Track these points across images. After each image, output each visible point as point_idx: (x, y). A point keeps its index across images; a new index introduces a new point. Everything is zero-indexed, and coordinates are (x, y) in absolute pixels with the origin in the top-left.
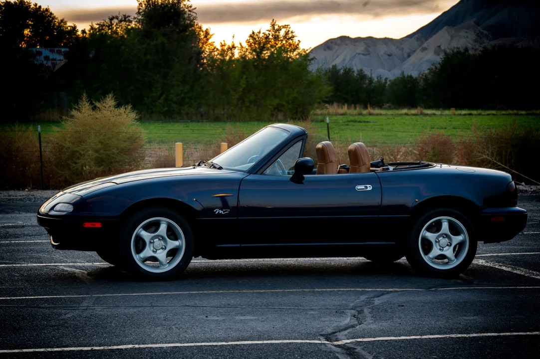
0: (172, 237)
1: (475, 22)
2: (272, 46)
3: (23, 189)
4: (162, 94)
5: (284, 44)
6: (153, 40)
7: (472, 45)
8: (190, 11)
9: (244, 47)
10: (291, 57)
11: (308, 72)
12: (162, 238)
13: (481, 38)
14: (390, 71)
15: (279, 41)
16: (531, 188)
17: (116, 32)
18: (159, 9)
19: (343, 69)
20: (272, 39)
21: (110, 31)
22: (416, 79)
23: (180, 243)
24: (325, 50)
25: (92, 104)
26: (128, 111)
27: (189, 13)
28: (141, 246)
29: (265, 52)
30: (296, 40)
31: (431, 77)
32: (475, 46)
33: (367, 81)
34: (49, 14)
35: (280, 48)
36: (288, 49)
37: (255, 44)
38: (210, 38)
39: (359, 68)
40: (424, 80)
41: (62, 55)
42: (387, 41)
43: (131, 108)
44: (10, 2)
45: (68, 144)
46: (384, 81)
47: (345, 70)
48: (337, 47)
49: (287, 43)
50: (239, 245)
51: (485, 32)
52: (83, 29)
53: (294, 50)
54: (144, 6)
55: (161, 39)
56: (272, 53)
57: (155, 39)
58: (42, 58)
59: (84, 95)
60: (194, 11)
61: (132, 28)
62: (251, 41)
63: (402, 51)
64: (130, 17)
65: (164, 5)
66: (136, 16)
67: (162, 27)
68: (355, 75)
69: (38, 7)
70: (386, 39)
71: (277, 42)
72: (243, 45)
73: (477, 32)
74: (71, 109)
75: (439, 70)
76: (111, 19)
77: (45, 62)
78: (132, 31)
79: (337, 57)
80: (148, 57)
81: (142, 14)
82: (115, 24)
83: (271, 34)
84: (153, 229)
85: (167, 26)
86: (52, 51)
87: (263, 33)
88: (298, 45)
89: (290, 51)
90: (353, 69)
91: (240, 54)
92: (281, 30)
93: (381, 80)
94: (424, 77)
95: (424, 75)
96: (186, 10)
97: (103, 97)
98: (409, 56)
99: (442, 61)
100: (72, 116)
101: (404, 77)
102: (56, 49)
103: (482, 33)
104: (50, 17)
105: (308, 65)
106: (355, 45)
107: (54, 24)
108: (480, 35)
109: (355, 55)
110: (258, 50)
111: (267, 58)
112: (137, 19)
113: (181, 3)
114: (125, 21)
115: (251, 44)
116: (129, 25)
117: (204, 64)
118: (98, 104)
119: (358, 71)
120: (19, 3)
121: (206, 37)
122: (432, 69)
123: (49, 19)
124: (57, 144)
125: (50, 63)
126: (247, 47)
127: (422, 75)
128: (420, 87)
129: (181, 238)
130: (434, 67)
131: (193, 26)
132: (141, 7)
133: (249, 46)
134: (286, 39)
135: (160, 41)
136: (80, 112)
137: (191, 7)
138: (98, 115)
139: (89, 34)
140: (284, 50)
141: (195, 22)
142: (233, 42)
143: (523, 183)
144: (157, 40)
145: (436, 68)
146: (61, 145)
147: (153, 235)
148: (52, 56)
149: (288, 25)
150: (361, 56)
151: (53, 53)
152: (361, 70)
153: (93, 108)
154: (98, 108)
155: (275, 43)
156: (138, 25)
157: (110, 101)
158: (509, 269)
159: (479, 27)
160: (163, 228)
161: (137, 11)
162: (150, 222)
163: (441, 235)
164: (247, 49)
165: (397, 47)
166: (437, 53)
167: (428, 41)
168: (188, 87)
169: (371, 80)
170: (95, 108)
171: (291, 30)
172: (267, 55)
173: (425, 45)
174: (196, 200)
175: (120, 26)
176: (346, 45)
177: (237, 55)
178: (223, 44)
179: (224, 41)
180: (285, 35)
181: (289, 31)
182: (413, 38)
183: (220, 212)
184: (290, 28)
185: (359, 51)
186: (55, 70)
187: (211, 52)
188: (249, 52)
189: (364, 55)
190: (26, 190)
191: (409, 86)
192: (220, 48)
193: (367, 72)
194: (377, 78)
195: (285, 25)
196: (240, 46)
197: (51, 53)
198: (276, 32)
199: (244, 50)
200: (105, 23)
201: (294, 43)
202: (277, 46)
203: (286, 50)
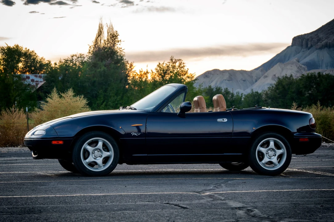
0: (106, 150)
1: (297, 60)
2: (171, 72)
3: (17, 146)
4: (103, 102)
5: (178, 71)
6: (98, 68)
7: (295, 74)
8: (120, 51)
9: (154, 72)
10: (183, 79)
11: (193, 88)
12: (99, 150)
13: (300, 70)
14: (244, 90)
15: (175, 69)
16: (329, 145)
17: (75, 64)
18: (101, 50)
19: (215, 88)
20: (171, 67)
21: (71, 64)
22: (260, 94)
23: (111, 153)
24: (204, 78)
25: (59, 94)
26: (81, 99)
27: (120, 52)
28: (87, 156)
29: (166, 76)
30: (186, 68)
31: (269, 92)
32: (297, 74)
33: (230, 95)
34: (34, 54)
35: (176, 73)
36: (181, 74)
37: (161, 70)
38: (133, 68)
39: (225, 87)
40: (265, 94)
41: (42, 78)
42: (242, 72)
43: (83, 97)
44: (10, 47)
45: (45, 119)
46: (240, 95)
47: (217, 88)
48: (211, 76)
49: (181, 70)
50: (146, 155)
51: (303, 66)
52: (55, 62)
53: (185, 74)
54: (92, 48)
55: (103, 68)
56: (171, 76)
57: (99, 68)
58: (30, 80)
59: (55, 89)
60: (123, 51)
61: (85, 62)
62: (158, 69)
63: (252, 78)
64: (84, 55)
65: (104, 47)
66: (87, 54)
67: (103, 61)
68: (223, 91)
69: (27, 50)
70: (242, 71)
71: (174, 70)
72: (153, 71)
73: (298, 66)
74: (47, 98)
75: (275, 88)
76: (72, 57)
77: (31, 83)
78: (85, 63)
79: (212, 82)
80: (95, 79)
81: (91, 53)
82: (75, 59)
83: (170, 65)
84: (95, 144)
85: (106, 60)
86: (36, 76)
87: (166, 64)
88: (187, 71)
89: (182, 75)
90: (221, 88)
91: (152, 77)
92: (176, 62)
93: (239, 94)
94: (265, 92)
95: (265, 91)
96: (118, 50)
97: (66, 91)
98: (256, 81)
99: (277, 82)
100: (47, 102)
101: (253, 92)
102: (38, 75)
103: (301, 67)
104: (35, 56)
105: (193, 83)
106: (223, 75)
107: (37, 60)
108: (299, 68)
109: (223, 81)
110: (163, 74)
111: (168, 79)
112: (88, 57)
113: (115, 46)
114: (81, 57)
115: (158, 71)
116: (83, 60)
117: (129, 83)
118: (63, 95)
119: (225, 89)
120: (16, 48)
121: (130, 67)
122: (271, 88)
123: (34, 57)
124: (38, 119)
125: (34, 84)
126: (156, 72)
127: (264, 91)
128: (263, 99)
129: (111, 151)
130: (271, 86)
131: (123, 60)
132: (90, 49)
133: (157, 72)
134: (180, 68)
135: (102, 69)
136: (52, 99)
137: (121, 48)
138: (63, 101)
139: (59, 65)
140: (178, 75)
141: (124, 58)
142: (147, 69)
143: (324, 142)
144: (100, 68)
145: (273, 87)
146: (40, 120)
147: (94, 148)
148: (36, 79)
149: (181, 59)
150: (226, 81)
151: (36, 77)
152: (227, 89)
153: (60, 97)
154: (64, 97)
155: (173, 70)
156: (89, 60)
157: (70, 93)
158: (312, 172)
159: (299, 63)
160: (100, 144)
161: (88, 51)
162: (92, 141)
163: (269, 149)
164: (156, 74)
165: (249, 76)
166: (273, 79)
167: (267, 72)
168: (119, 97)
169: (233, 95)
170: (61, 97)
171: (183, 62)
172: (168, 77)
173: (266, 74)
174: (121, 128)
175: (78, 60)
176: (218, 74)
177: (150, 78)
178: (141, 71)
179: (142, 69)
180: (179, 65)
181: (181, 63)
182: (259, 70)
183: (135, 135)
184: (182, 61)
185: (225, 78)
186: (38, 88)
187: (134, 77)
188: (157, 76)
189: (228, 80)
190: (19, 147)
191: (256, 98)
192: (139, 73)
193: (230, 90)
194: (237, 94)
195: (179, 59)
196: (151, 72)
197: (35, 77)
198: (173, 63)
199: (154, 74)
200: (69, 59)
201: (184, 70)
202: (174, 72)
203: (180, 75)
